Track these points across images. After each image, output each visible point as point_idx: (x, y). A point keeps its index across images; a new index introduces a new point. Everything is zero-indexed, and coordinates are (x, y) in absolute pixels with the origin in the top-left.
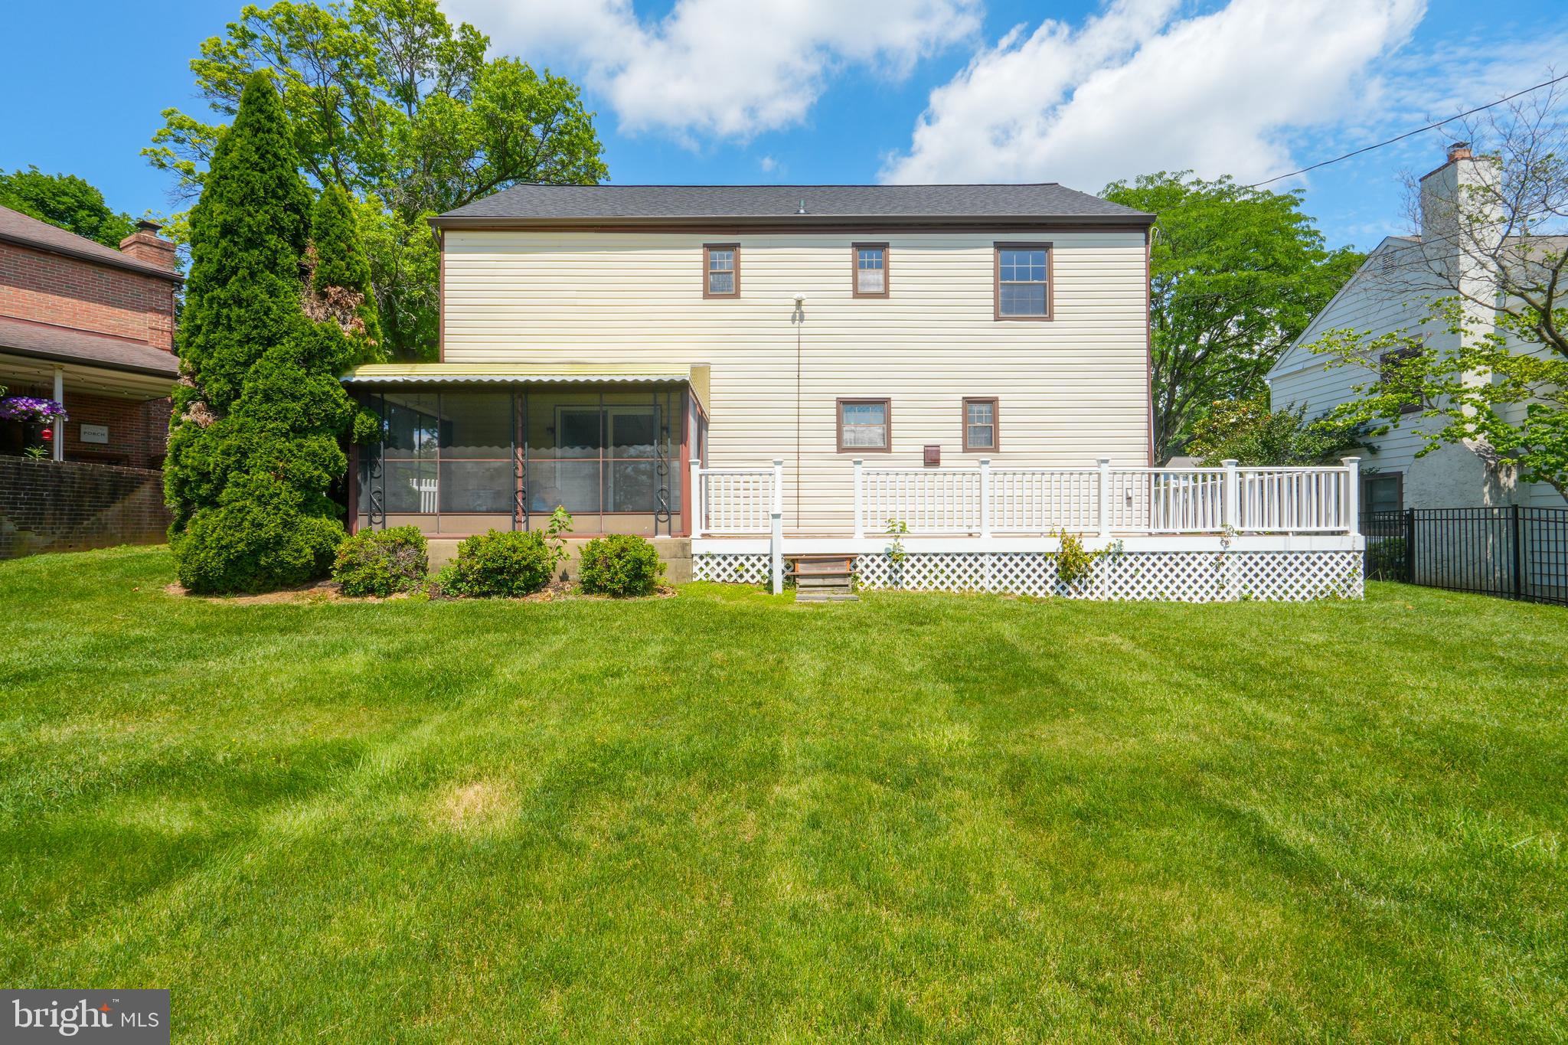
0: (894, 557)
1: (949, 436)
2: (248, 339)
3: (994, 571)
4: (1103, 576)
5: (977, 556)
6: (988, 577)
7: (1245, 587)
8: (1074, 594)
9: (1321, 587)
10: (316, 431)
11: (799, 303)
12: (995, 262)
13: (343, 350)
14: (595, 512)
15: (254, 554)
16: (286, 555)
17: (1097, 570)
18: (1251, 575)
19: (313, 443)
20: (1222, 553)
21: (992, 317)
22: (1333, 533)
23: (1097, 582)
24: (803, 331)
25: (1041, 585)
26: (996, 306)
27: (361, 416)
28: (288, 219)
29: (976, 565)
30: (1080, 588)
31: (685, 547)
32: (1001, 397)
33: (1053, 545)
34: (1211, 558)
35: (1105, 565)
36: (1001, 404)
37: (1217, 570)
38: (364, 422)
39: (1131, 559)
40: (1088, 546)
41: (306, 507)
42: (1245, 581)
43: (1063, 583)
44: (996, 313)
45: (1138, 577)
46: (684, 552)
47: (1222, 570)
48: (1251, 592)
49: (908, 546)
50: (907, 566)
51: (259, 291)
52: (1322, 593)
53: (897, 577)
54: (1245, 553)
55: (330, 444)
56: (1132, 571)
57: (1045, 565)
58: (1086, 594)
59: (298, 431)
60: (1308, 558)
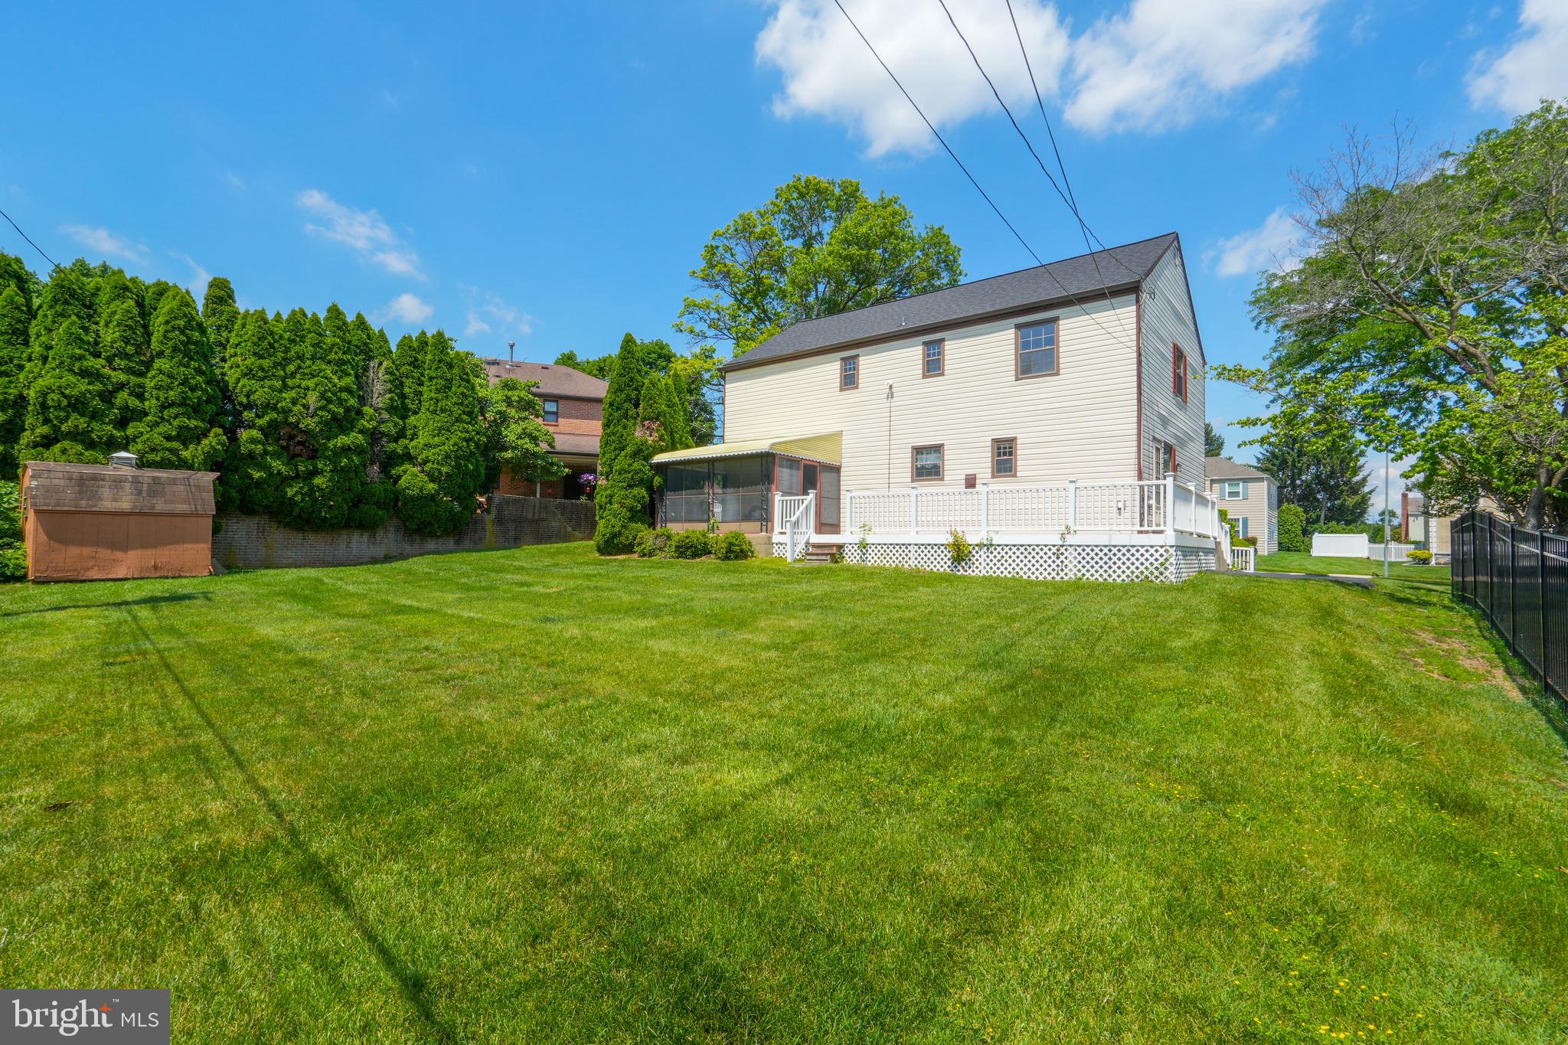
0: (863, 546)
1: (983, 466)
2: (616, 449)
3: (916, 555)
4: (981, 560)
5: (907, 545)
6: (913, 559)
7: (1079, 571)
8: (962, 571)
9: (1137, 572)
10: (636, 486)
11: (891, 387)
12: (1016, 338)
13: (647, 449)
14: (738, 521)
15: (613, 538)
16: (622, 539)
17: (977, 556)
18: (1084, 562)
19: (635, 491)
20: (1062, 546)
21: (1014, 378)
22: (1154, 532)
23: (977, 564)
24: (893, 404)
25: (941, 564)
26: (1016, 370)
27: (657, 478)
28: (633, 395)
29: (907, 551)
30: (966, 568)
31: (770, 538)
32: (1019, 436)
33: (951, 540)
34: (1054, 550)
35: (981, 553)
36: (1019, 441)
37: (1058, 558)
38: (657, 481)
39: (999, 549)
40: (972, 539)
41: (631, 519)
42: (1080, 566)
43: (956, 564)
44: (1016, 375)
45: (1003, 561)
46: (769, 542)
47: (1062, 558)
48: (1084, 575)
49: (870, 539)
50: (870, 551)
51: (620, 428)
52: (1137, 577)
53: (864, 557)
54: (1079, 546)
55: (644, 492)
56: (999, 557)
57: (946, 552)
58: (970, 571)
59: (630, 486)
60: (1128, 551)
